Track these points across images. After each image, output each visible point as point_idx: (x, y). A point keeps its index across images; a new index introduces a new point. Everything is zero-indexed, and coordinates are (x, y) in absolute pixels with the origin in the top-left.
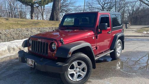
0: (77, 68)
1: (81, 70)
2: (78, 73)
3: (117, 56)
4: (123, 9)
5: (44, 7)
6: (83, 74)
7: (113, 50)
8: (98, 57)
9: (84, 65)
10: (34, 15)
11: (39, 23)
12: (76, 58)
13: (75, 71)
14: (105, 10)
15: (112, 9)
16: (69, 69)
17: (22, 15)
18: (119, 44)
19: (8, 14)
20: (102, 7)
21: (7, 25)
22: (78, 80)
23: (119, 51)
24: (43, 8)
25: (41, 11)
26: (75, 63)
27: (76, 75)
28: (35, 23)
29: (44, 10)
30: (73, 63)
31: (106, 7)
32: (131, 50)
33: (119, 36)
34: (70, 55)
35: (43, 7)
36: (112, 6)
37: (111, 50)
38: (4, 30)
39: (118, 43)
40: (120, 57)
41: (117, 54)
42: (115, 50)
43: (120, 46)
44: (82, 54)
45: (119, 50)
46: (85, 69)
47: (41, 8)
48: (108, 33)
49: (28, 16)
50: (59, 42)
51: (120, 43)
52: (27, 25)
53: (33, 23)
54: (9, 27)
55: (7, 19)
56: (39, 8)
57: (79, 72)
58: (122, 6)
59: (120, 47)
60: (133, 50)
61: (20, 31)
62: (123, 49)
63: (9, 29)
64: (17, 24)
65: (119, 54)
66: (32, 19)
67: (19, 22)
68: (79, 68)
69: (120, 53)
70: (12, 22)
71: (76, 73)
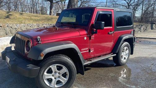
0: (56, 72)
1: (61, 75)
2: (58, 79)
3: (121, 61)
4: (153, 6)
5: (64, 3)
6: (64, 80)
7: (116, 55)
8: (91, 61)
9: (65, 70)
10: (52, 11)
11: (52, 19)
13: (53, 76)
14: (131, 7)
15: (139, 6)
16: (45, 73)
17: (43, 11)
18: (125, 48)
20: (128, 3)
21: (20, 20)
23: (125, 56)
24: (63, 4)
25: (61, 7)
27: (54, 81)
28: (48, 19)
29: (64, 6)
30: (51, 66)
31: (133, 4)
32: (145, 56)
33: (124, 38)
34: (42, 58)
35: (63, 2)
36: (140, 3)
38: (14, 25)
39: (124, 47)
40: (126, 62)
41: (123, 59)
43: (128, 51)
44: (64, 57)
46: (67, 75)
47: (62, 3)
48: (108, 33)
51: (126, 46)
52: (40, 20)
53: (46, 19)
54: (21, 22)
55: (22, 14)
56: (59, 4)
57: (59, 77)
58: (152, 3)
59: (127, 52)
60: (148, 56)
61: (30, 27)
63: (20, 24)
64: (30, 19)
65: (125, 60)
67: (32, 18)
68: (59, 73)
69: (126, 58)
70: (26, 17)
71: (55, 78)
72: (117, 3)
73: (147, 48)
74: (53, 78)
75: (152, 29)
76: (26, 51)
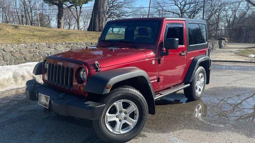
0: (121, 112)
1: (128, 116)
2: (124, 121)
3: (196, 94)
4: (217, 14)
5: (81, 8)
6: (132, 123)
7: (189, 85)
8: (161, 94)
9: (133, 107)
10: (62, 21)
11: (69, 34)
12: (120, 95)
13: (117, 117)
15: (197, 13)
16: (107, 114)
17: (43, 21)
18: (200, 75)
19: (20, 19)
21: (15, 37)
22: (122, 132)
23: (200, 87)
24: (78, 9)
25: (75, 14)
26: (118, 104)
27: (119, 125)
28: (63, 35)
29: (80, 12)
30: (115, 103)
33: (200, 60)
35: (78, 7)
37: (186, 83)
38: (9, 45)
39: (199, 73)
40: (201, 96)
41: (197, 91)
42: (192, 84)
43: (203, 78)
44: (130, 89)
45: (199, 84)
46: (136, 114)
47: (76, 9)
48: (180, 54)
49: (54, 23)
50: (92, 68)
51: (201, 72)
52: (49, 37)
53: (60, 35)
54: (19, 41)
55: (16, 27)
56: (72, 10)
57: (125, 118)
58: (216, 9)
59: (202, 80)
62: (208, 83)
63: (18, 44)
64: (32, 35)
65: (200, 92)
66: (59, 27)
67: (36, 33)
68: (126, 113)
69: (202, 89)
70: (24, 32)
71: (120, 121)
72: (164, 8)
73: (222, 74)
74: (117, 120)
75: (220, 47)
76: (75, 83)
